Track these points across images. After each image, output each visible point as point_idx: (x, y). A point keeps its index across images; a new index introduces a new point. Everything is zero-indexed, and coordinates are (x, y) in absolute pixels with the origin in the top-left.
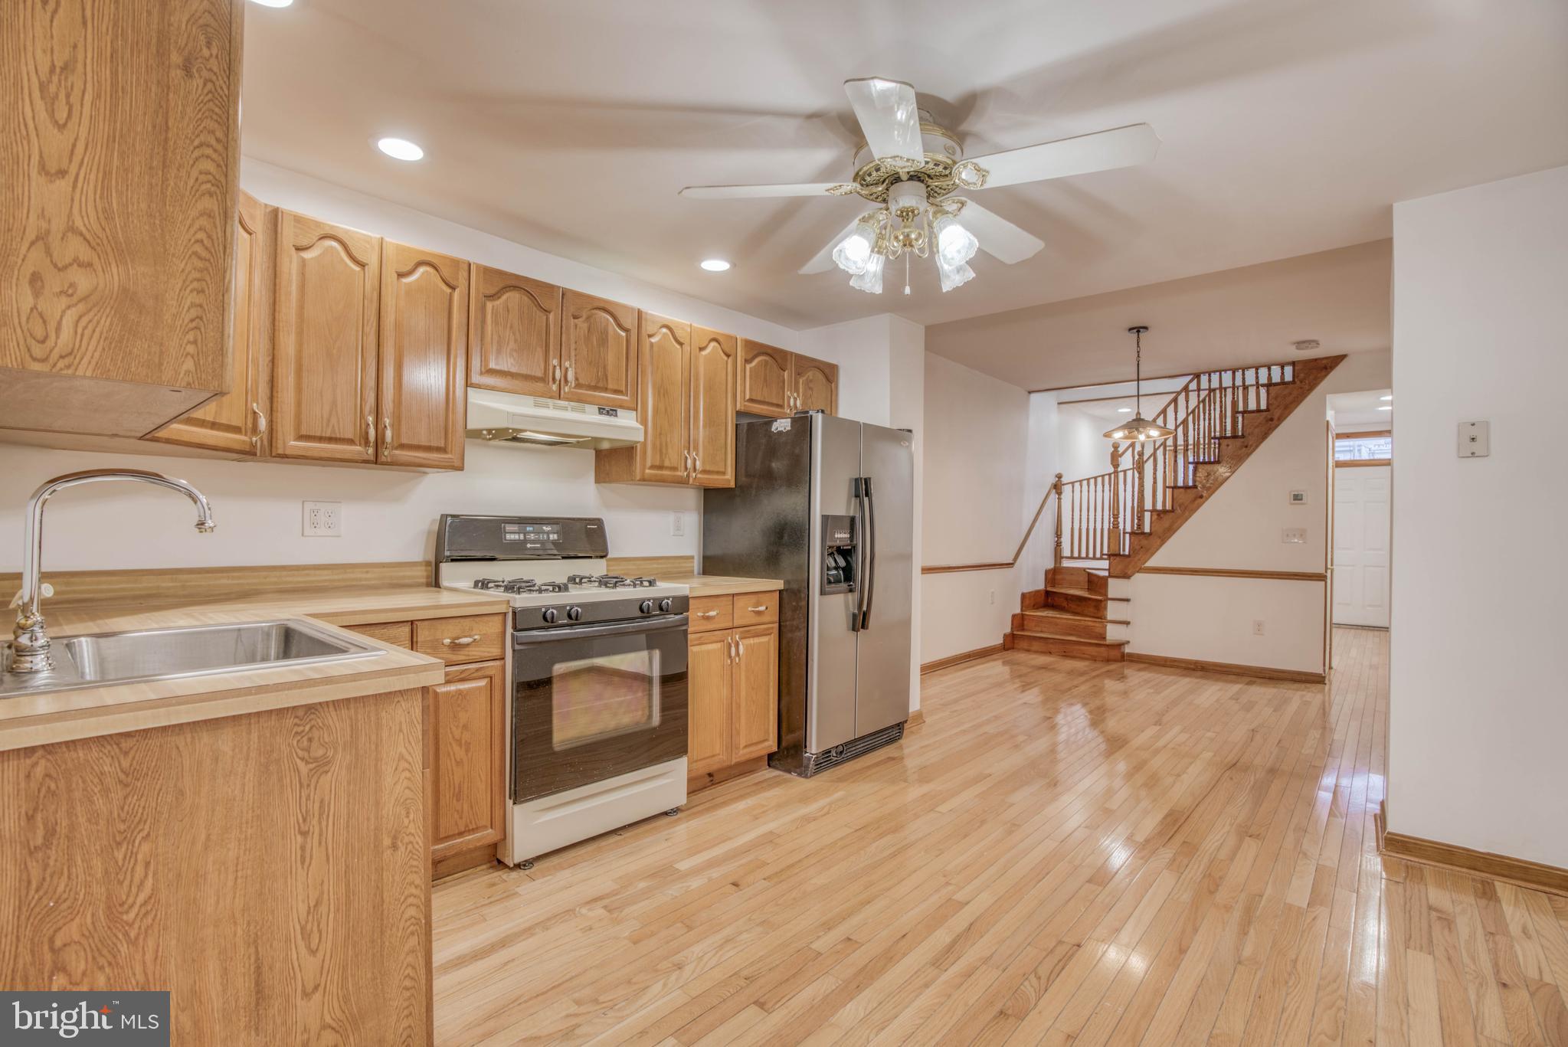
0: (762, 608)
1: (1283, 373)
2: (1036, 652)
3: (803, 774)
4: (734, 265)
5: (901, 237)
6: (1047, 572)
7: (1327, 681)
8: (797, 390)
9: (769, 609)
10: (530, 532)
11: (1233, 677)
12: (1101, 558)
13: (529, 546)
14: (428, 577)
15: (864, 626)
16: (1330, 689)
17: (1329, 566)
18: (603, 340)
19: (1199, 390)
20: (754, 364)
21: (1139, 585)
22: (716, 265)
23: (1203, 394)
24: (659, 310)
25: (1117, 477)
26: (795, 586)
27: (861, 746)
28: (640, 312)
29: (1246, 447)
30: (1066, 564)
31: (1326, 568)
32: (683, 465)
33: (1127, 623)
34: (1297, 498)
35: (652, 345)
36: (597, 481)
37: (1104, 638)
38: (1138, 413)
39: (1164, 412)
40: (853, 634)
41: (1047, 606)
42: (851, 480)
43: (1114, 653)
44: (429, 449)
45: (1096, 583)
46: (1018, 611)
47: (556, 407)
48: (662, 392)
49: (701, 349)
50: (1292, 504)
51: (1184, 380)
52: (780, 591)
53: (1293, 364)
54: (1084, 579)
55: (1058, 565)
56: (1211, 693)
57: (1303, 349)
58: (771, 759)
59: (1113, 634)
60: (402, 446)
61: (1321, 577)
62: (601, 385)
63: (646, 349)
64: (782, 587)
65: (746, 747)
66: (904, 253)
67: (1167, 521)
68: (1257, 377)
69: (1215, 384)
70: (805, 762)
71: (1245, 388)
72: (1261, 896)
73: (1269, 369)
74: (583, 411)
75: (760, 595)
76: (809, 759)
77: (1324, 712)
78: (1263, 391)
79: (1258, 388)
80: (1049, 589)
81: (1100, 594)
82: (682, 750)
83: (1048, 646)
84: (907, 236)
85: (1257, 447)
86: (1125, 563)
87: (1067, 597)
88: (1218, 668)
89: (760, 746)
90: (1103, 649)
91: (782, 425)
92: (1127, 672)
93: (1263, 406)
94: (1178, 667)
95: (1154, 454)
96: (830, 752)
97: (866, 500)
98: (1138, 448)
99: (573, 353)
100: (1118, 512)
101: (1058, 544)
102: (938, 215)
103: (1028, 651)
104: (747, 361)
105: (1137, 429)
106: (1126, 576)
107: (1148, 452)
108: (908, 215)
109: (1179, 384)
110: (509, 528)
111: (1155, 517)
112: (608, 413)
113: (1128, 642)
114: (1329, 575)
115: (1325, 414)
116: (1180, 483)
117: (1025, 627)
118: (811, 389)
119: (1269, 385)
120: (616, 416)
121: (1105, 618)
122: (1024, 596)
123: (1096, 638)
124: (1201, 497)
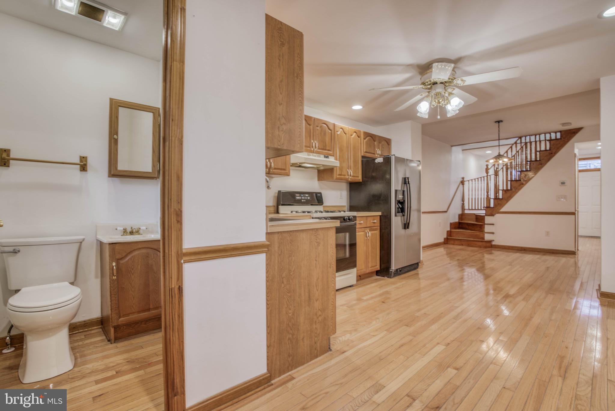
0: (375, 221)
1: (556, 135)
2: (457, 245)
3: (389, 277)
4: (363, 107)
5: (437, 101)
6: (459, 215)
7: (576, 254)
8: (379, 149)
9: (377, 221)
10: (302, 196)
11: (537, 253)
12: (481, 209)
13: (302, 201)
14: (274, 211)
15: (408, 228)
16: (578, 257)
17: (577, 210)
18: (325, 134)
19: (521, 143)
20: (366, 140)
21: (498, 218)
22: (357, 107)
23: (523, 144)
24: (339, 124)
25: (487, 178)
26: (385, 214)
27: (406, 269)
28: (334, 124)
29: (541, 164)
30: (466, 212)
31: (576, 210)
32: (347, 174)
33: (493, 233)
34: (563, 183)
35: (338, 134)
36: (318, 180)
37: (484, 239)
38: (499, 153)
39: (507, 152)
40: (404, 230)
41: (459, 228)
42: (403, 178)
43: (488, 244)
44: (281, 169)
45: (480, 219)
46: (449, 229)
47: (313, 156)
48: (341, 150)
49: (351, 135)
50: (561, 186)
51: (515, 140)
52: (380, 216)
53: (561, 132)
54: (474, 217)
55: (463, 212)
56: (529, 257)
57: (564, 126)
58: (378, 273)
59: (487, 237)
60: (275, 169)
61: (573, 214)
62: (324, 148)
63: (336, 135)
64: (381, 214)
65: (371, 267)
66: (437, 106)
67: (508, 194)
68: (545, 138)
69: (528, 140)
70: (390, 273)
71: (540, 141)
72: (556, 307)
73: (550, 134)
74: (320, 157)
75: (375, 217)
76: (392, 272)
77: (576, 264)
78: (548, 143)
79: (546, 141)
80: (460, 221)
81: (482, 223)
82: (355, 266)
83: (461, 242)
84: (438, 101)
85: (546, 164)
86: (491, 211)
87: (468, 224)
88: (531, 250)
89: (375, 268)
90: (484, 243)
91: (380, 160)
92: (493, 252)
93: (548, 148)
94: (514, 249)
95: (502, 168)
96: (397, 270)
97: (408, 185)
98: (496, 166)
99: (317, 138)
100: (488, 191)
101: (463, 204)
102: (451, 95)
103: (453, 244)
104: (365, 139)
105: (499, 159)
106: (492, 215)
107: (500, 167)
108: (438, 94)
109: (513, 141)
110: (297, 195)
111: (504, 192)
112: (327, 157)
113: (493, 240)
114: (576, 213)
115: (573, 150)
116: (513, 179)
117: (452, 236)
118: (383, 148)
119: (550, 140)
120: (328, 158)
121: (484, 231)
122: (451, 224)
123: (480, 239)
124: (523, 184)
